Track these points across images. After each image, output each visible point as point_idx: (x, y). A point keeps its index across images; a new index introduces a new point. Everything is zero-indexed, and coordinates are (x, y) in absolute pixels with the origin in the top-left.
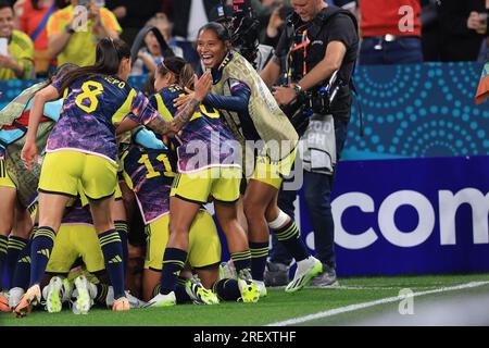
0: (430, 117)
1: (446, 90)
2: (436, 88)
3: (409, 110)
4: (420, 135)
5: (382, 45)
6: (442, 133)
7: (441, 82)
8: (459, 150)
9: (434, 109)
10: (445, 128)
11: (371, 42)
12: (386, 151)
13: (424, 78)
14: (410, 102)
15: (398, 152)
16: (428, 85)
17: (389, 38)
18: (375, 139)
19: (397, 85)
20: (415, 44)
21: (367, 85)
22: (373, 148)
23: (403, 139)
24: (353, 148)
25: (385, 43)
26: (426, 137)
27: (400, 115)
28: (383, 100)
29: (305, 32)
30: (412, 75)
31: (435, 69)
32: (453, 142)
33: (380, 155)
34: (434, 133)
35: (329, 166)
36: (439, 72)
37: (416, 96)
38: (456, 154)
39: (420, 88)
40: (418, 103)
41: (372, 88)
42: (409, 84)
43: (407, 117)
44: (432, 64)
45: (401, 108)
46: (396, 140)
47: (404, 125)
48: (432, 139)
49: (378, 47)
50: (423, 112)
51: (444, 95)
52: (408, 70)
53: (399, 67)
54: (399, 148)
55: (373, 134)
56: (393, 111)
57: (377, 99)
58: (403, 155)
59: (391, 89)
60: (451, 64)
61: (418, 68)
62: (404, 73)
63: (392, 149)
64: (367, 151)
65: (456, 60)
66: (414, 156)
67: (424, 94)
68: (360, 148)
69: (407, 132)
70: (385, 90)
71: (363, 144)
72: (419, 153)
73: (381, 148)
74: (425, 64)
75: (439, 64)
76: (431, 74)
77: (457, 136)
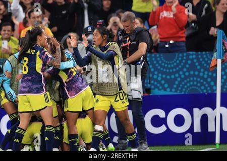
0: (190, 76)
1: (197, 64)
2: (193, 63)
3: (181, 73)
4: (186, 84)
5: (169, 45)
6: (195, 83)
7: (195, 61)
8: (202, 90)
9: (192, 73)
10: (197, 81)
11: (164, 43)
12: (171, 91)
13: (188, 59)
14: (181, 69)
15: (176, 91)
16: (189, 62)
17: (171, 42)
18: (166, 86)
19: (175, 62)
20: (183, 44)
21: (163, 62)
22: (165, 89)
23: (178, 85)
24: (156, 90)
25: (170, 44)
26: (188, 85)
27: (177, 75)
28: (170, 69)
29: (128, 39)
30: (182, 57)
31: (192, 55)
32: (200, 87)
33: (168, 93)
34: (191, 83)
35: (140, 97)
36: (194, 56)
37: (184, 67)
38: (201, 92)
39: (186, 63)
40: (185, 70)
41: (165, 63)
42: (181, 62)
43: (180, 76)
44: (191, 53)
45: (178, 72)
46: (175, 86)
47: (179, 79)
48: (191, 86)
49: (167, 46)
50: (187, 74)
51: (196, 66)
52: (181, 55)
53: (177, 54)
54: (177, 89)
55: (165, 83)
56: (174, 73)
57: (167, 68)
58: (178, 93)
59: (173, 63)
60: (199, 53)
61: (185, 54)
62: (179, 57)
63: (173, 90)
64: (162, 91)
65: (201, 51)
66: (183, 93)
67: (187, 66)
68: (159, 90)
69: (180, 82)
70: (171, 64)
71: (161, 88)
72: (185, 92)
73: (168, 90)
74: (188, 53)
75: (194, 53)
76: (191, 57)
77: (202, 84)
